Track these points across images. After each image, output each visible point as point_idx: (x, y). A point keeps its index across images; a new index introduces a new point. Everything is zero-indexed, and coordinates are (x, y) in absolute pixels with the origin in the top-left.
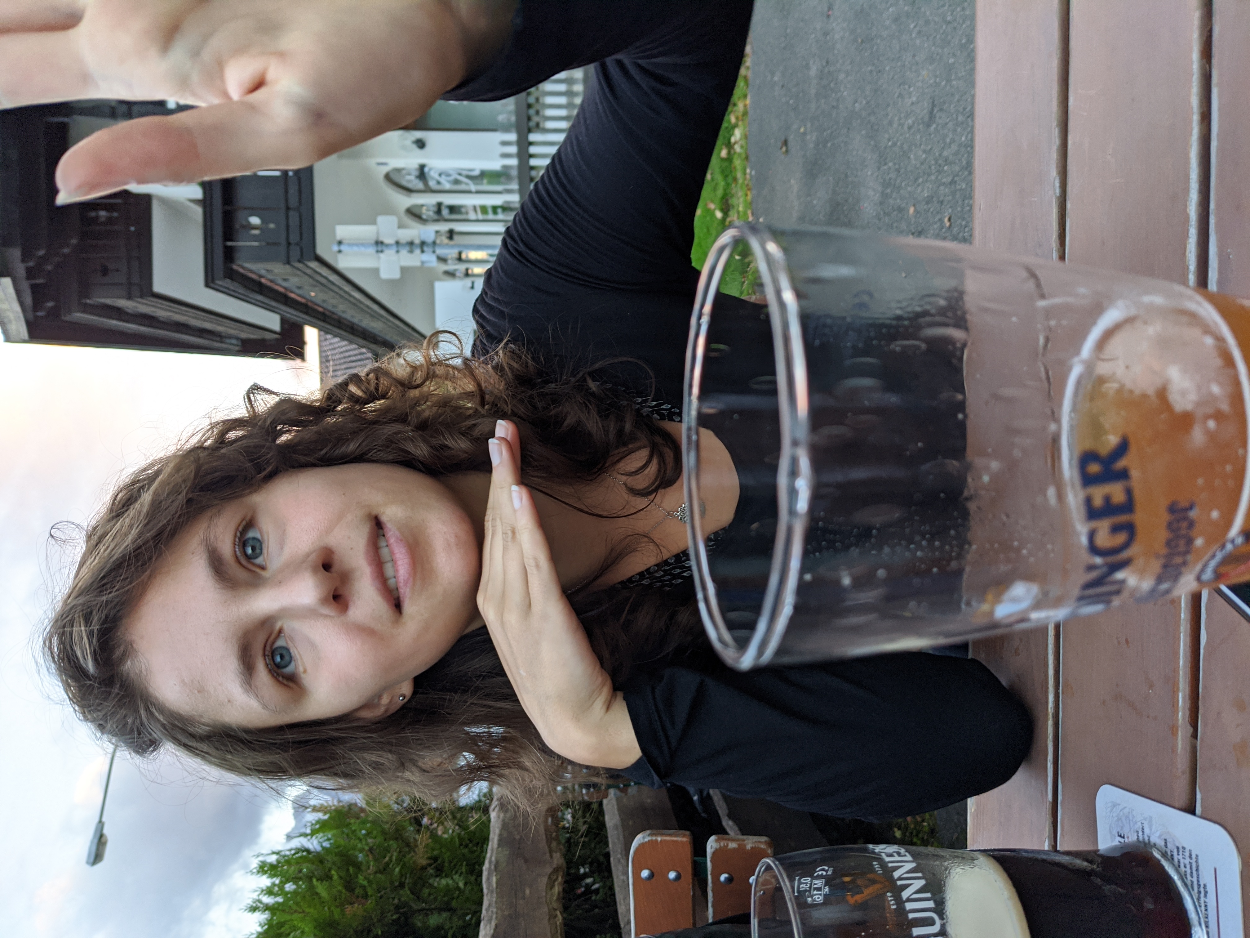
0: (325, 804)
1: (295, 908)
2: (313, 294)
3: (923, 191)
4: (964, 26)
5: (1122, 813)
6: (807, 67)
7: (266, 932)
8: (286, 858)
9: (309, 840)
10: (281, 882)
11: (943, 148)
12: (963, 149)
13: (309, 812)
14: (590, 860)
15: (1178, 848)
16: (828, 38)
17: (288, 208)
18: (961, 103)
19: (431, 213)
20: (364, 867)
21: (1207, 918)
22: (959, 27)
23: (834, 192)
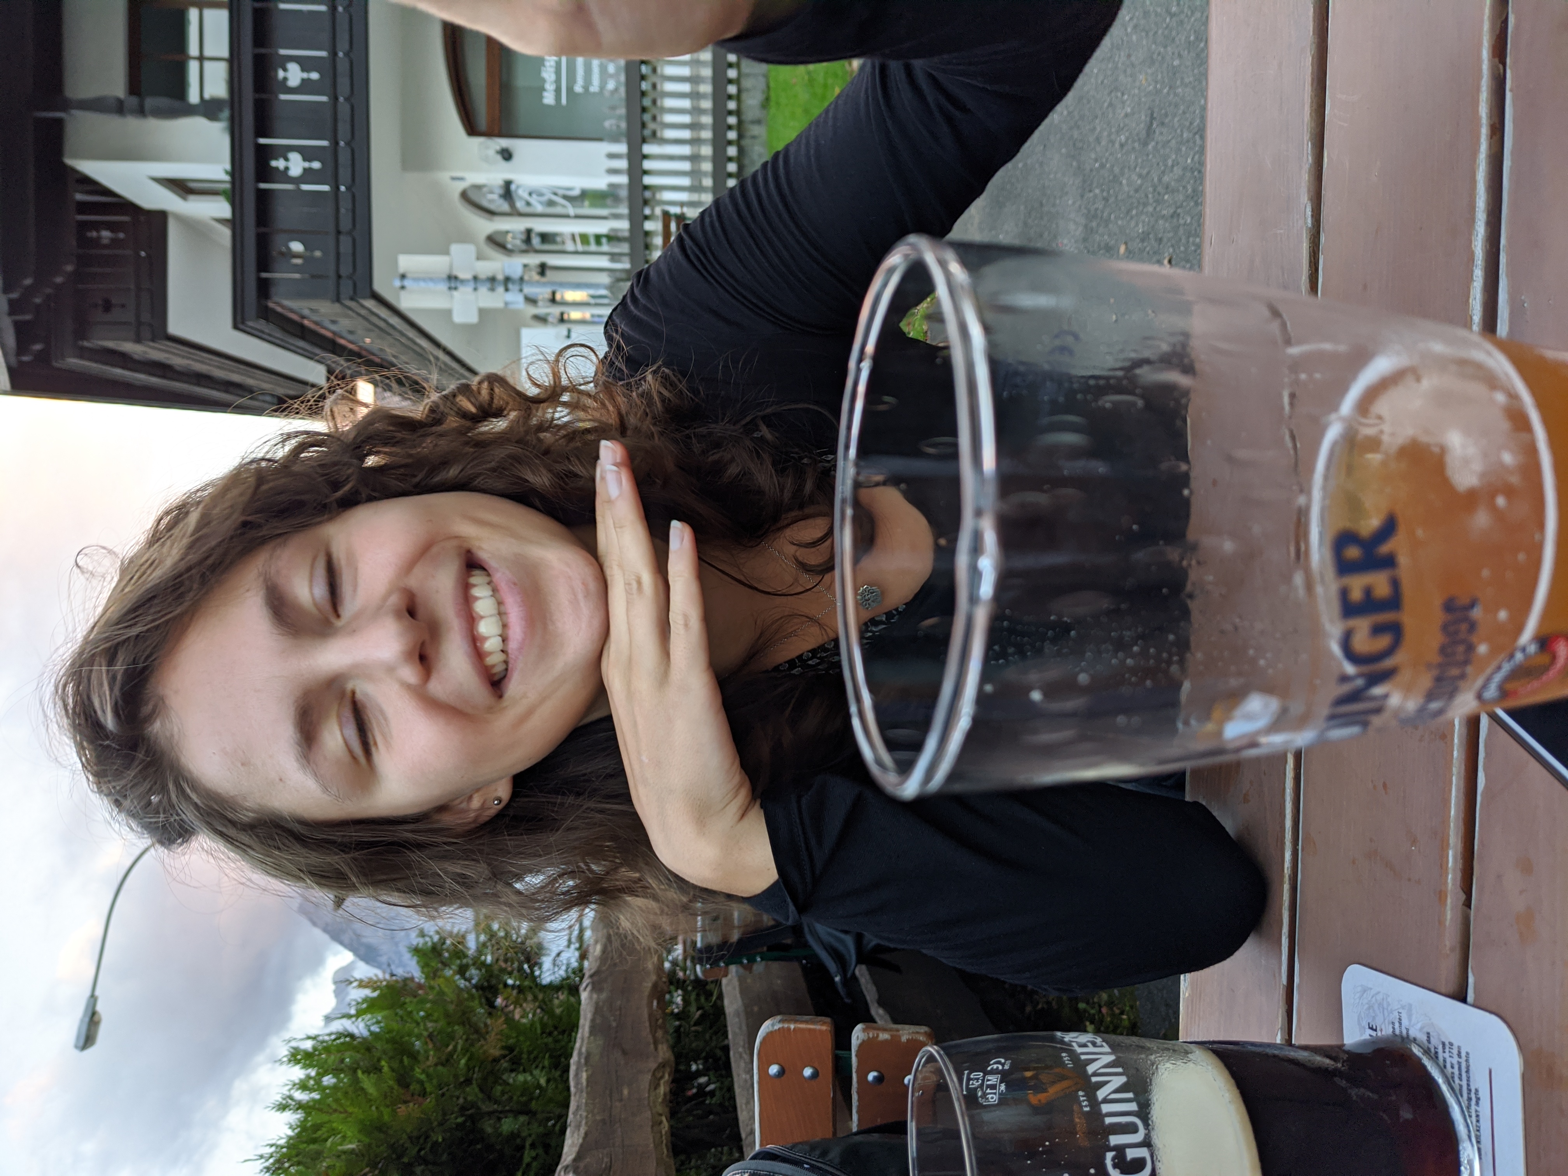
0: (375, 978)
1: (334, 1106)
2: (368, 340)
3: (1137, 225)
4: (1193, 19)
5: (1374, 999)
7: (299, 1135)
8: (325, 1044)
9: (353, 1023)
10: (318, 1074)
11: (1163, 172)
12: (1188, 174)
13: (354, 988)
14: (704, 1054)
15: (1444, 1044)
17: (339, 232)
18: (1188, 115)
19: (518, 242)
20: (421, 1058)
21: (1478, 1131)
22: (1186, 20)
23: (1025, 224)
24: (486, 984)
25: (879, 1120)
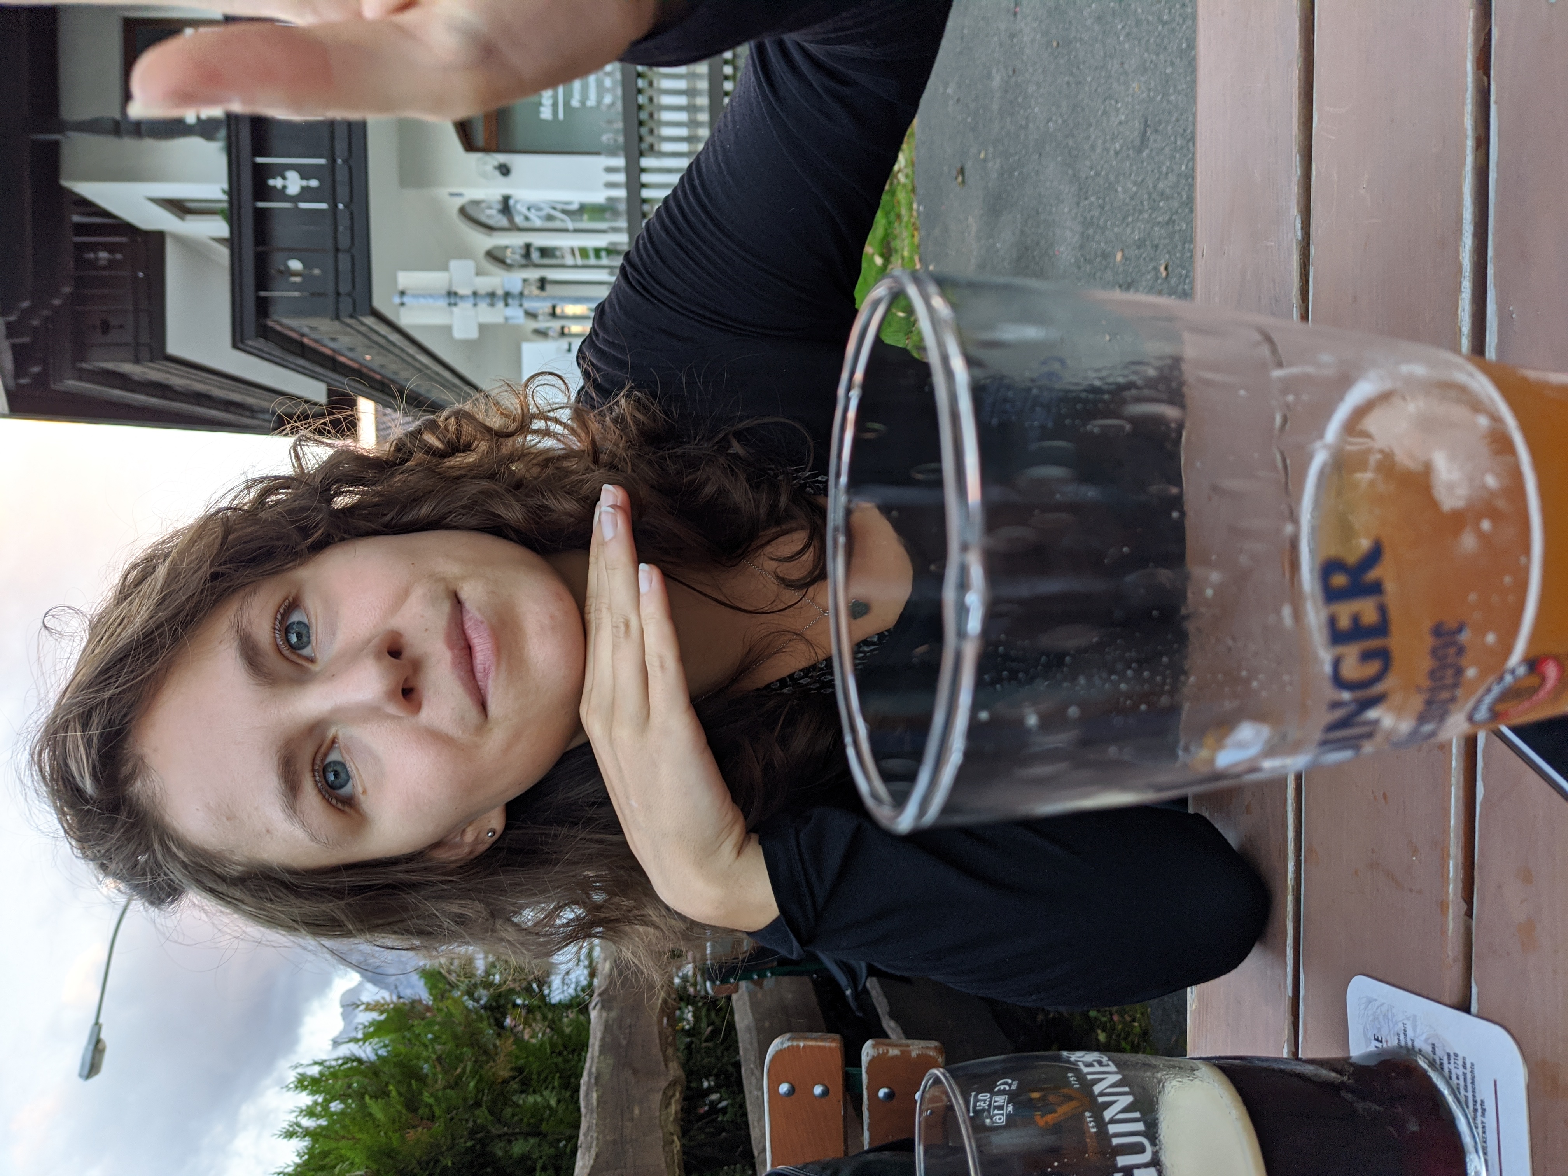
0: (382, 1001)
1: (342, 1133)
2: (368, 357)
3: (1133, 232)
4: (1184, 26)
5: (1379, 1011)
6: (989, 76)
7: (306, 1164)
8: (332, 1070)
9: (360, 1047)
10: (325, 1100)
11: (1158, 179)
12: (1183, 181)
13: (361, 1011)
14: (716, 1070)
15: (1449, 1055)
16: (1015, 40)
17: (337, 250)
18: (1181, 122)
19: (517, 257)
20: (430, 1081)
21: (1485, 1142)
22: (1178, 27)
23: (1023, 233)
24: (494, 1004)
25: (890, 1137)
